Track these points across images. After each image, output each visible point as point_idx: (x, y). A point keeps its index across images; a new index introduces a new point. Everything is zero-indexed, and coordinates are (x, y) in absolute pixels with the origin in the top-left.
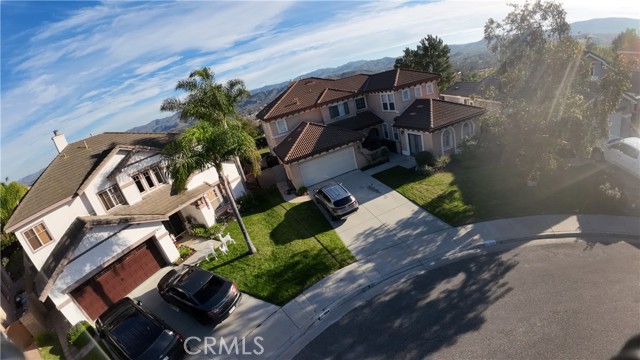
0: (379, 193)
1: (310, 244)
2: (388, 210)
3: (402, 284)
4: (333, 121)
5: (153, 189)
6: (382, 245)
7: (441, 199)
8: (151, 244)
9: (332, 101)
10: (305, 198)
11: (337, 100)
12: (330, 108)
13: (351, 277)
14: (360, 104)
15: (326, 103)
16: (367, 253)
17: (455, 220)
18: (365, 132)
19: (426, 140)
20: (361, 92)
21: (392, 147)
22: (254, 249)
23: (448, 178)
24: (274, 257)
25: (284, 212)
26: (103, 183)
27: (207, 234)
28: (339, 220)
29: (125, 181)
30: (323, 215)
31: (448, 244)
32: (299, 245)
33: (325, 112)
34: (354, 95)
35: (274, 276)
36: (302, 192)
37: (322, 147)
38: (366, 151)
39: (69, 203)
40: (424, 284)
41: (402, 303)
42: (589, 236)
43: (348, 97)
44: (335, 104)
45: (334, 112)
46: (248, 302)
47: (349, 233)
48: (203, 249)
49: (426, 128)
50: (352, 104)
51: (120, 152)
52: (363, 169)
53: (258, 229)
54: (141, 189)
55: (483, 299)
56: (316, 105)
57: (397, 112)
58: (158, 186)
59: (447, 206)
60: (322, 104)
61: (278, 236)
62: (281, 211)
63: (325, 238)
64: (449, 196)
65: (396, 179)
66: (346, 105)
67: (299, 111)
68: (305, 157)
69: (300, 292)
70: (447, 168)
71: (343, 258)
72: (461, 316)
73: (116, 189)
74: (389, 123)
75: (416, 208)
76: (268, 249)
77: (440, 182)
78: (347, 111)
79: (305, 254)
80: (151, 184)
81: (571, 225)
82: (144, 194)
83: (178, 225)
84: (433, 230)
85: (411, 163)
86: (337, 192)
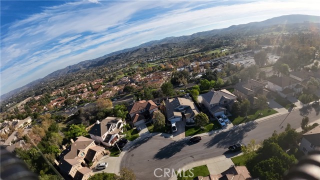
0: (145, 128)
2: (146, 130)
3: (143, 139)
4: (141, 113)
6: (143, 135)
8: (117, 136)
10: (135, 128)
13: (139, 139)
17: (151, 132)
22: (129, 136)
24: (131, 136)
27: (122, 134)
28: (139, 132)
29: (112, 128)
30: (137, 131)
31: (149, 135)
32: (134, 135)
34: (145, 108)
35: (131, 138)
37: (139, 120)
38: (145, 120)
39: (107, 132)
42: (161, 136)
45: (141, 111)
47: (140, 134)
48: (123, 136)
50: (145, 110)
52: (144, 123)
53: (129, 133)
55: (148, 140)
56: (138, 110)
58: (115, 128)
59: (151, 130)
61: (132, 134)
62: (132, 130)
63: (137, 134)
66: (143, 110)
67: (135, 112)
70: (154, 125)
71: (139, 136)
75: (148, 130)
77: (152, 127)
81: (160, 134)
83: (120, 133)
84: (148, 133)
85: (151, 123)
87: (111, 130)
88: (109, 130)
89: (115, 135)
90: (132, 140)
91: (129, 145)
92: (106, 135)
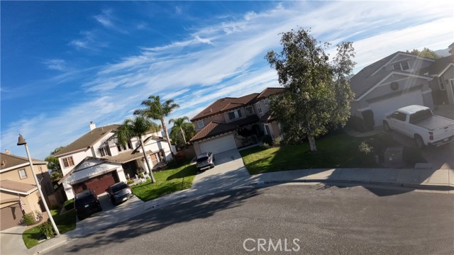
0: (233, 159)
4: (231, 121)
5: (126, 151)
7: (260, 161)
8: (114, 173)
9: (230, 110)
11: (233, 109)
12: (229, 113)
13: (181, 194)
14: (249, 110)
15: (226, 111)
17: (255, 171)
19: (271, 128)
20: (249, 104)
22: (154, 181)
23: (275, 150)
24: (161, 185)
25: (183, 168)
26: (103, 144)
29: (112, 144)
31: (240, 183)
33: (226, 116)
34: (244, 106)
35: (153, 191)
37: (213, 134)
38: (241, 137)
39: (85, 151)
42: (329, 182)
43: (240, 107)
44: (232, 111)
45: (232, 115)
46: (135, 200)
47: (200, 177)
50: (243, 111)
51: (112, 132)
53: (166, 175)
54: (120, 150)
56: (220, 112)
57: (263, 113)
58: (128, 150)
59: (258, 164)
60: (223, 111)
63: (187, 178)
64: (265, 160)
66: (239, 111)
67: (210, 116)
68: (202, 139)
69: (157, 198)
70: (278, 145)
71: (189, 185)
73: (108, 149)
74: (260, 120)
75: (243, 165)
76: (162, 182)
78: (240, 115)
80: (125, 149)
82: (120, 152)
84: (240, 176)
87: (105, 149)
88: (97, 146)
89: (110, 167)
90: (152, 195)
91: (118, 215)
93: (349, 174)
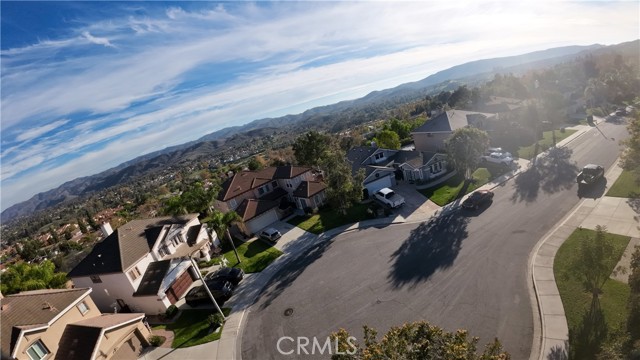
0: (289, 229)
1: (265, 253)
2: (295, 234)
3: (300, 255)
4: (261, 196)
6: (292, 247)
7: (314, 226)
8: (190, 270)
9: (259, 186)
10: (255, 239)
11: (262, 185)
12: (258, 189)
13: (283, 258)
14: (274, 184)
15: (256, 187)
16: (287, 250)
17: (318, 232)
18: (279, 200)
19: (308, 202)
20: (274, 178)
21: (294, 206)
23: (317, 217)
24: (251, 261)
25: (246, 247)
26: (160, 245)
27: (209, 265)
28: (274, 243)
29: (168, 242)
31: (316, 240)
32: (260, 255)
33: (256, 192)
34: (271, 180)
35: (253, 266)
36: (252, 236)
37: (259, 212)
38: (281, 211)
39: (146, 256)
40: (306, 253)
41: (300, 258)
42: (360, 228)
43: (267, 182)
44: (261, 187)
45: (261, 191)
46: (245, 276)
47: (279, 246)
48: (214, 269)
49: (306, 197)
50: (270, 185)
52: (281, 220)
54: (174, 246)
55: (323, 251)
56: (251, 189)
57: (294, 188)
58: (180, 244)
59: (316, 228)
60: (254, 188)
61: (249, 255)
63: (270, 250)
64: (317, 224)
65: (296, 222)
66: (267, 187)
67: (242, 194)
68: (251, 218)
69: (266, 267)
70: (318, 213)
71: (279, 254)
72: (317, 256)
73: (165, 247)
74: (291, 194)
75: (305, 231)
76: (247, 260)
77: (315, 219)
78: (268, 189)
79: (264, 256)
81: (356, 225)
82: (177, 247)
84: (311, 237)
85: (303, 214)
86: (272, 231)
89: (188, 263)
90: (257, 268)
91: (254, 285)
92: (143, 264)
93: (366, 223)
